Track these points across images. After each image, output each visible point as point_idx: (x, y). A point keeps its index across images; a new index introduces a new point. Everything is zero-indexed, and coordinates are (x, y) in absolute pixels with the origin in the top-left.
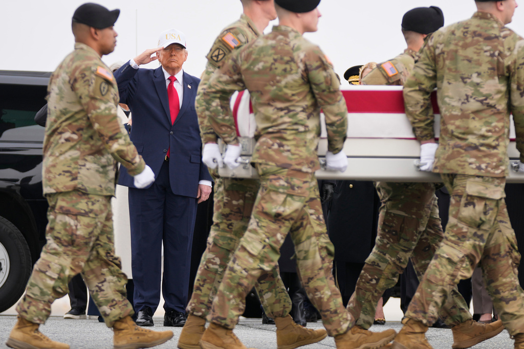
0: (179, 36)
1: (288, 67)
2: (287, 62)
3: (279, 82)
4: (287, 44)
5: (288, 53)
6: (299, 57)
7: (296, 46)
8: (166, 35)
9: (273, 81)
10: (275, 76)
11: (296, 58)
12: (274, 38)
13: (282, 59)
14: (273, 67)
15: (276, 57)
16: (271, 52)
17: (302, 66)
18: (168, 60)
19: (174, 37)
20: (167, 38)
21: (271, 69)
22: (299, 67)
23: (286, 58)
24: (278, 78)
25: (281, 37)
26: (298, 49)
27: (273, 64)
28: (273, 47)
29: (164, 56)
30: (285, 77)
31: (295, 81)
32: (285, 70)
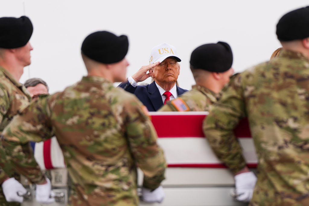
0: (171, 50)
1: (106, 121)
2: (106, 116)
3: (97, 136)
4: (103, 97)
5: (105, 107)
6: (117, 110)
7: (112, 99)
8: (159, 50)
9: (89, 136)
10: (92, 130)
11: (114, 111)
12: (87, 90)
13: (99, 112)
14: (90, 121)
15: (92, 111)
16: (86, 105)
17: (120, 120)
18: (164, 75)
19: (167, 51)
20: (160, 53)
21: (87, 123)
22: (117, 121)
23: (104, 112)
24: (96, 133)
25: (94, 89)
26: (115, 101)
27: (89, 118)
28: (88, 100)
29: (160, 71)
30: (103, 131)
31: (114, 135)
32: (103, 125)
